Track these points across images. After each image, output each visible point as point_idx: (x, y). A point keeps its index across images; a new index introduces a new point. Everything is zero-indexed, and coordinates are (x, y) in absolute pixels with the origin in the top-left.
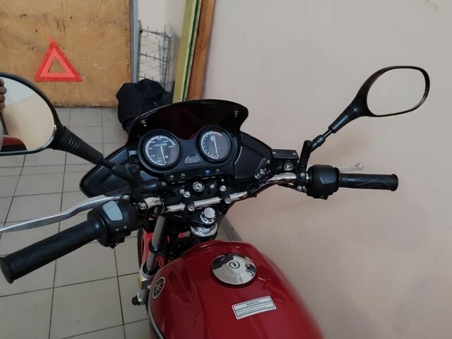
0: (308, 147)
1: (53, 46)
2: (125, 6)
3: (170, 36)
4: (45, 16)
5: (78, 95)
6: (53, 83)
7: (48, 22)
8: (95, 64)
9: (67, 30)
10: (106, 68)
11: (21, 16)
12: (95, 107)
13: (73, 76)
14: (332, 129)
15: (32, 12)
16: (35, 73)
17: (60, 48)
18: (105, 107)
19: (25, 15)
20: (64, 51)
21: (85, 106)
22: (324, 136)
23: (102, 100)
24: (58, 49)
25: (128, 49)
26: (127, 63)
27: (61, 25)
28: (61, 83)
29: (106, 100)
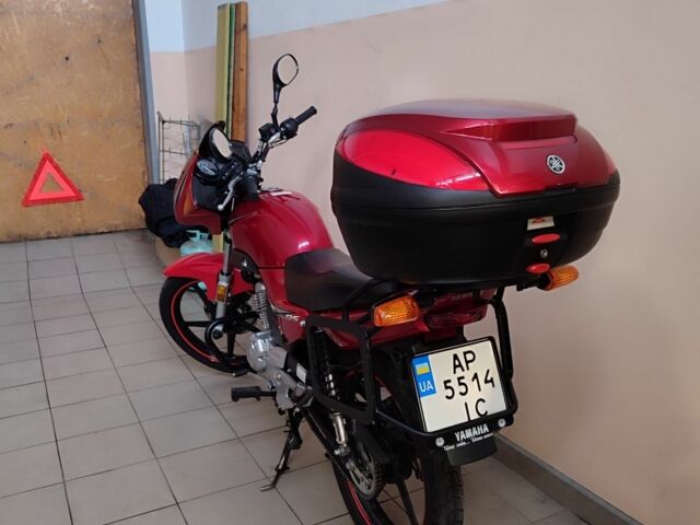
0: (274, 116)
1: (47, 158)
2: (135, 99)
3: (198, 123)
4: (36, 123)
5: (79, 219)
6: (46, 206)
7: (39, 130)
8: (101, 176)
9: (64, 137)
10: (115, 179)
11: (6, 127)
12: (102, 233)
13: (72, 194)
14: (276, 102)
15: (19, 119)
16: (23, 196)
17: (55, 160)
18: (116, 232)
19: (11, 125)
20: (59, 163)
21: (88, 234)
22: (276, 106)
23: (112, 222)
24: (51, 161)
25: (143, 152)
26: (142, 170)
27: (55, 131)
28: (57, 205)
29: (117, 222)
